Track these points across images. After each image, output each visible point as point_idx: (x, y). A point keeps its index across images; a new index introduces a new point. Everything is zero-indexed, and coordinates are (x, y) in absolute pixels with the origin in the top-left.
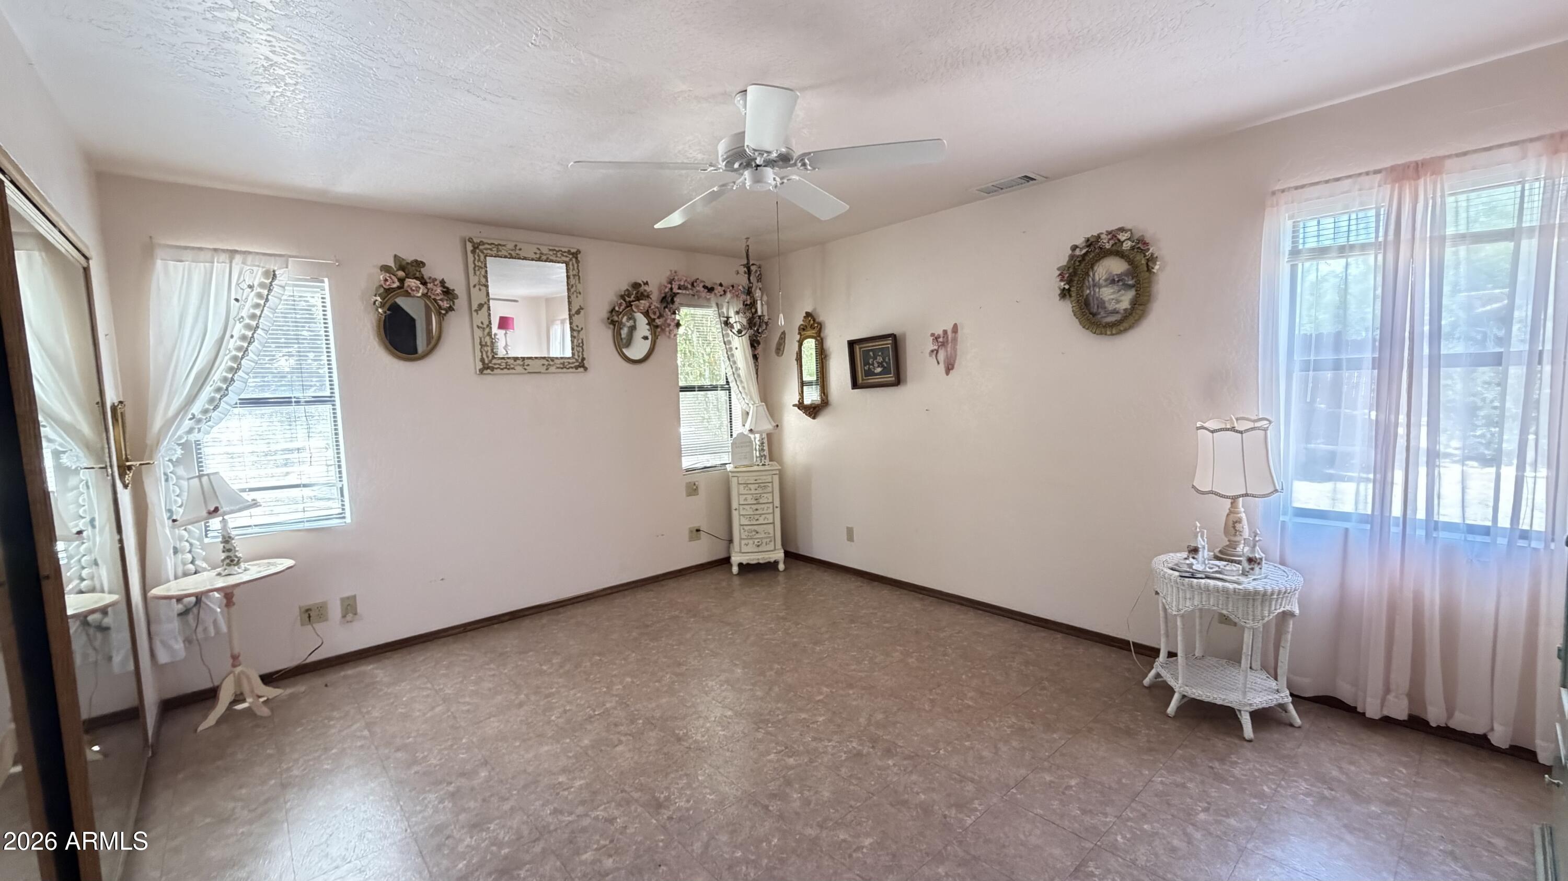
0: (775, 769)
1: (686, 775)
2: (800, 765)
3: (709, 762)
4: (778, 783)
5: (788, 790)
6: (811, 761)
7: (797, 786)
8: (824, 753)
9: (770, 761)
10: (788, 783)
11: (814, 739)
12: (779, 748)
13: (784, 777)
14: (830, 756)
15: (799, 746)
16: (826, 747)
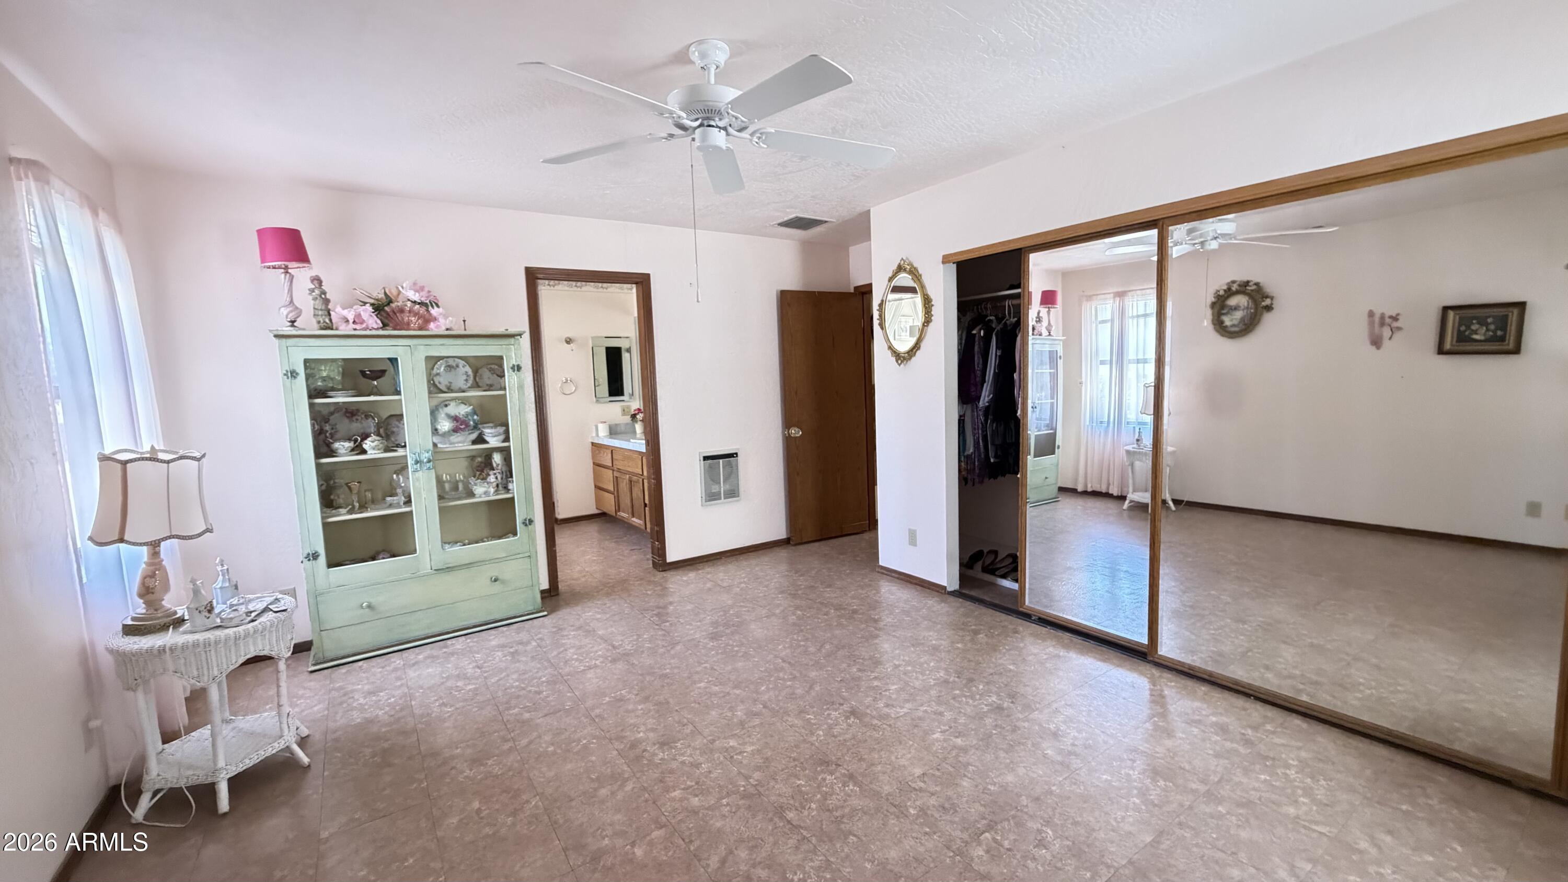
0: (749, 736)
1: (835, 736)
2: (725, 738)
3: (813, 747)
4: (751, 724)
5: (744, 717)
6: (714, 741)
7: (735, 720)
8: (697, 749)
9: (753, 744)
10: (742, 724)
11: (697, 765)
12: (740, 757)
13: (743, 729)
14: (692, 744)
15: (719, 758)
16: (691, 755)
